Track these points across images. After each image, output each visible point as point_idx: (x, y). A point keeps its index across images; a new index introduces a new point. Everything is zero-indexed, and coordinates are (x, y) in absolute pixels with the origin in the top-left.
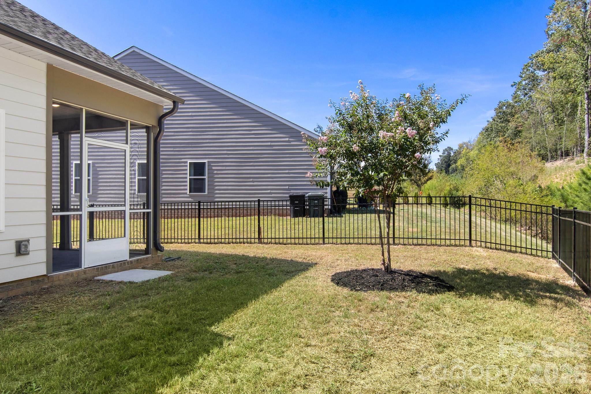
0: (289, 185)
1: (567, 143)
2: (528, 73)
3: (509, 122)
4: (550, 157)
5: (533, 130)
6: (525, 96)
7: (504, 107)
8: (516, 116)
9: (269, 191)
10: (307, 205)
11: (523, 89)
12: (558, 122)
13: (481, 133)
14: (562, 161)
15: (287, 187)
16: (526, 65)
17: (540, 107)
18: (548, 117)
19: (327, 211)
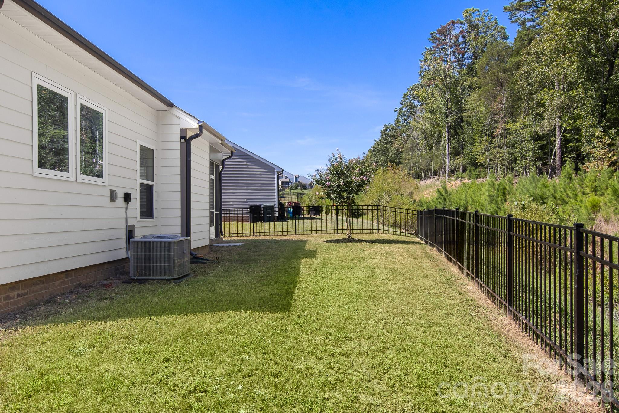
0: (247, 199)
1: (435, 166)
2: (407, 101)
3: (392, 143)
4: (423, 175)
5: (411, 153)
6: (405, 122)
7: (389, 130)
8: (398, 139)
9: (231, 203)
10: (262, 214)
11: (403, 115)
12: (429, 147)
13: (370, 151)
14: (431, 180)
15: (245, 200)
16: (406, 95)
17: (416, 133)
18: (423, 142)
19: (276, 218)
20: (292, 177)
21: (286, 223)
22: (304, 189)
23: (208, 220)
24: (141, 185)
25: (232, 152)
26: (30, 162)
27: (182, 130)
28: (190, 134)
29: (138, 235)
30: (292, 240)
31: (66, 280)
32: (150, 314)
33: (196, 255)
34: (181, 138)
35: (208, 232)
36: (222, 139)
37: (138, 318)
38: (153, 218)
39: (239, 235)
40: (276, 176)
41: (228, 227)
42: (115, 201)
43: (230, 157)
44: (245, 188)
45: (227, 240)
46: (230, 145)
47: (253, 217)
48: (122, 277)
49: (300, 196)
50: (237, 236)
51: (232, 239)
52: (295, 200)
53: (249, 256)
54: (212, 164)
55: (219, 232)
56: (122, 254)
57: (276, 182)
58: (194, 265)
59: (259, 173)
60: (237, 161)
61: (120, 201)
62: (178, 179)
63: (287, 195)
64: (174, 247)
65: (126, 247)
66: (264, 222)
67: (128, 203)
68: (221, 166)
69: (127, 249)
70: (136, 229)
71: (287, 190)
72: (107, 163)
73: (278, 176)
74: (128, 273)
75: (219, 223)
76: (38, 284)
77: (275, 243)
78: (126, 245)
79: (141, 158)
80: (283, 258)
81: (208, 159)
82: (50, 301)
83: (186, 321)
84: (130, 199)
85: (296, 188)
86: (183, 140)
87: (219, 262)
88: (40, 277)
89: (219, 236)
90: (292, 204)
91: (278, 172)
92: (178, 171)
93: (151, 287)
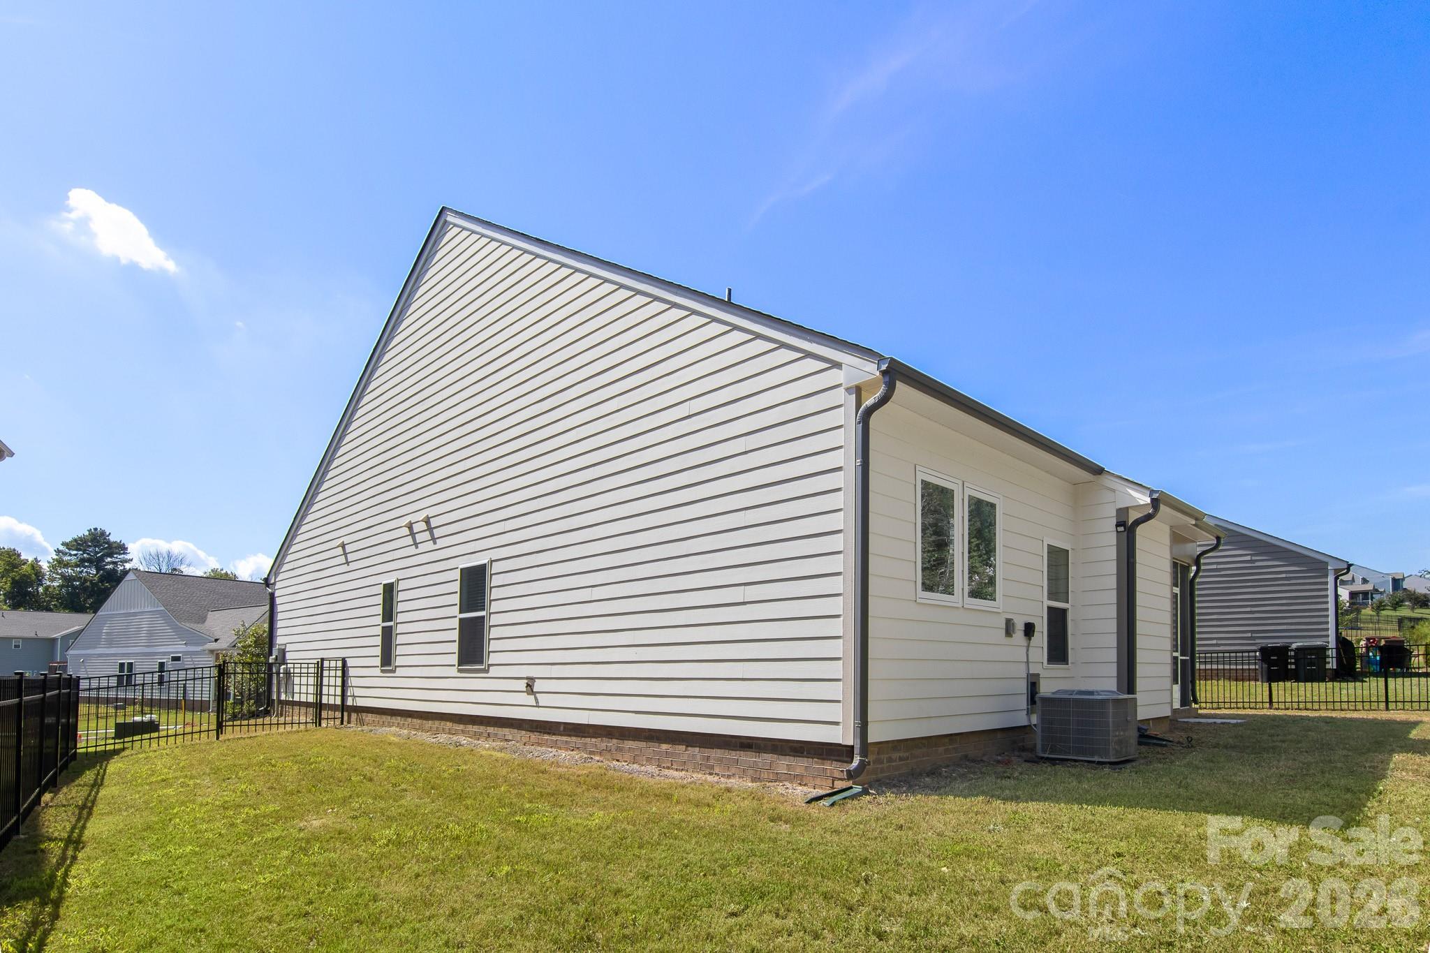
0: (1252, 631)
9: (1214, 642)
10: (1291, 663)
15: (1249, 635)
19: (1329, 673)
20: (1383, 579)
21: (1358, 684)
22: (1421, 607)
23: (1168, 671)
24: (1050, 609)
25: (1218, 538)
26: (913, 584)
27: (1119, 511)
28: (1133, 516)
29: (1046, 689)
30: (1376, 719)
31: (950, 747)
32: (1079, 801)
33: (1146, 730)
34: (1118, 525)
35: (1169, 692)
36: (1197, 516)
37: (1062, 804)
38: (1068, 664)
39: (1233, 705)
40: (1331, 579)
41: (1207, 690)
42: (1011, 636)
43: (1215, 548)
44: (1248, 609)
45: (1207, 714)
46: (1212, 522)
47: (1269, 671)
48: (1024, 754)
49: (1408, 624)
50: (1230, 708)
51: (1218, 712)
52: (1390, 632)
53: (1259, 742)
54: (1175, 565)
55: (1189, 696)
56: (1021, 719)
57: (1331, 593)
58: (1143, 749)
59: (1284, 576)
60: (1231, 556)
61: (1019, 635)
62: (1112, 597)
63: (1364, 623)
64: (1111, 709)
65: (1028, 708)
66: (1298, 680)
67: (1030, 639)
68: (1194, 568)
69: (1029, 712)
70: (1041, 681)
71: (1367, 612)
72: (1001, 577)
73: (1336, 579)
74: (1033, 749)
75: (1190, 679)
76: (921, 748)
77: (1327, 723)
78: (1028, 705)
79: (1049, 566)
80: (1344, 748)
81: (1168, 557)
82: (933, 773)
83: (1142, 817)
84: (1034, 631)
85: (1397, 605)
86: (1121, 529)
87: (1192, 746)
88: (922, 738)
89: (1190, 706)
90: (1380, 641)
91: (1336, 571)
92: (1112, 582)
93: (1073, 770)
